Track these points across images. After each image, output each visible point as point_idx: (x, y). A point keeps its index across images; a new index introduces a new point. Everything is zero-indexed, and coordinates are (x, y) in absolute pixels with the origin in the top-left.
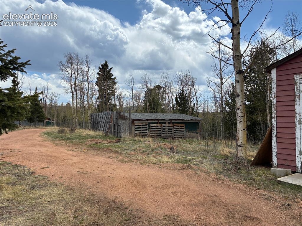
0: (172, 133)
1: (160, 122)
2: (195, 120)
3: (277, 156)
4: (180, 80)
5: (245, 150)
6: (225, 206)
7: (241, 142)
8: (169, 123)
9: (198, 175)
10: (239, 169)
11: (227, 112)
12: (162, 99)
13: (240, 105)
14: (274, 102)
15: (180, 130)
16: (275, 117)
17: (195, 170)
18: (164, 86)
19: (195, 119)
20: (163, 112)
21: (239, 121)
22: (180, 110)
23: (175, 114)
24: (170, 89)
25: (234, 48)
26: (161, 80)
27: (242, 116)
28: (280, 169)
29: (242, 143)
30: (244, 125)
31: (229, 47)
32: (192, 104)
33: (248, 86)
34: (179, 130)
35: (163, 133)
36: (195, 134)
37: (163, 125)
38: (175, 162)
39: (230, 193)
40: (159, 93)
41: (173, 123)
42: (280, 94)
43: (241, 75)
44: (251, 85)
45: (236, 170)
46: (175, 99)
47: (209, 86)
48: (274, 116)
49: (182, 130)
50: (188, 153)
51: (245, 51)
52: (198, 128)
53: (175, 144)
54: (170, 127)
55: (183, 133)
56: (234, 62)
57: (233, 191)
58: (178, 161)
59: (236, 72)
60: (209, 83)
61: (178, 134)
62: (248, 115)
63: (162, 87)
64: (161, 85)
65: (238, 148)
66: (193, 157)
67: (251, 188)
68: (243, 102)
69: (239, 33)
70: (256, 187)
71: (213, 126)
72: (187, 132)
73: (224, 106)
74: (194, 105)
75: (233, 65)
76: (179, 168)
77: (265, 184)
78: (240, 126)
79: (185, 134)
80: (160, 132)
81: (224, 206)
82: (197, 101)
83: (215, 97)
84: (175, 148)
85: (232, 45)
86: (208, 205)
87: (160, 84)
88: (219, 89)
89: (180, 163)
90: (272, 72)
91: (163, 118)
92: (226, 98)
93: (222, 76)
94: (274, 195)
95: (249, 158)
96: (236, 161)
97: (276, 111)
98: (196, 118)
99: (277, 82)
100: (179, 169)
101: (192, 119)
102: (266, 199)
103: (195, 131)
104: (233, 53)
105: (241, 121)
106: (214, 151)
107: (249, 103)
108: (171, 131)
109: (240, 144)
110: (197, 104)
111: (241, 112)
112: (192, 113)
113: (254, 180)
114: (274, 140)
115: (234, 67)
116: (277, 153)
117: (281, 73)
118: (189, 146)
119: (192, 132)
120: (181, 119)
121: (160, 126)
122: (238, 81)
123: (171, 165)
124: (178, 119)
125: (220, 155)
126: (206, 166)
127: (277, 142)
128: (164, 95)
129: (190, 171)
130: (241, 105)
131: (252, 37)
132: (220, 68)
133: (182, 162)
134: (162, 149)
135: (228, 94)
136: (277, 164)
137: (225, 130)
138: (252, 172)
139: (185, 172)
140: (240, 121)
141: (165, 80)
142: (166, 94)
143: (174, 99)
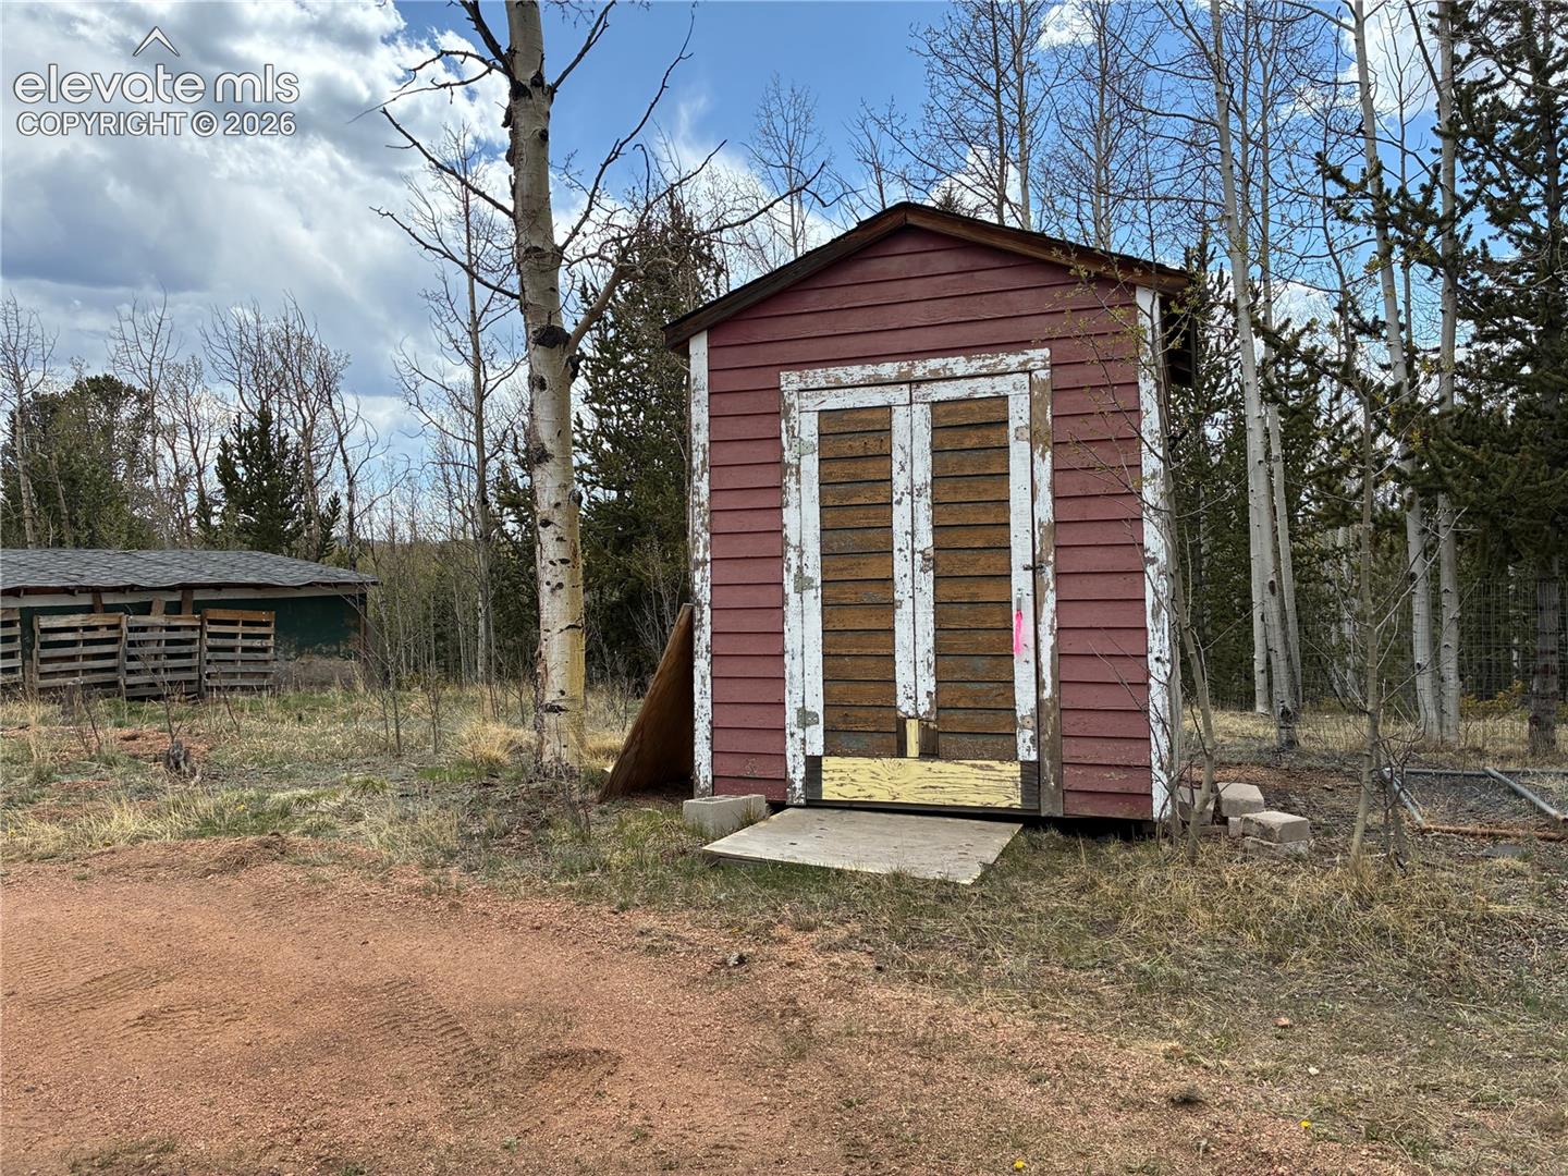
0: (195, 662)
1: (108, 600)
2: (336, 585)
3: (712, 739)
4: (245, 353)
5: (579, 727)
6: (452, 1026)
7: (558, 687)
8: (173, 609)
9: (321, 887)
10: (547, 824)
11: (509, 537)
12: (132, 464)
13: (553, 502)
14: (702, 492)
15: (248, 643)
16: (706, 562)
17: (305, 862)
18: (139, 386)
19: (332, 580)
20: (138, 538)
21: (548, 583)
22: (246, 527)
23: (215, 555)
24: (182, 403)
25: (520, 208)
26: (120, 344)
27: (563, 561)
28: (721, 799)
29: (563, 693)
30: (572, 603)
31: (500, 202)
32: (324, 499)
33: (609, 415)
34: (240, 642)
35: (133, 665)
36: (336, 662)
37: (128, 620)
38: (188, 835)
39: (484, 955)
40: (108, 430)
41: (199, 607)
42: (728, 454)
43: (558, 349)
44: (625, 408)
45: (527, 832)
46: (216, 463)
47: (414, 401)
48: (700, 556)
49: (257, 643)
50: (280, 769)
51: (575, 232)
52: (357, 629)
53: (203, 725)
54: (177, 628)
55: (266, 661)
56: (522, 282)
57: (501, 941)
58: (208, 827)
59: (534, 332)
60: (413, 386)
61: (230, 668)
62: (609, 554)
63: (131, 390)
64: (127, 379)
65: (546, 719)
66: (303, 792)
67: (588, 908)
68: (565, 487)
69: (544, 136)
70: (610, 901)
71: (443, 616)
72: (292, 655)
73: (495, 506)
74: (335, 501)
75: (517, 297)
76: (211, 867)
77: (654, 877)
78: (553, 608)
79: (275, 665)
80: (109, 663)
81: (445, 1029)
82: (351, 483)
83: (445, 459)
84: (202, 747)
85: (513, 193)
86: (359, 1041)
87: (110, 373)
88: (466, 420)
89: (216, 833)
90: (692, 351)
91: (130, 580)
92: (503, 468)
93: (482, 353)
94: (688, 925)
95: (596, 763)
96: (534, 786)
97: (712, 534)
98: (345, 575)
99: (716, 398)
100: (208, 872)
101: (317, 579)
102: (650, 949)
103: (338, 645)
104: (518, 235)
105: (560, 586)
106: (430, 749)
107: (614, 494)
108: (189, 655)
109: (554, 698)
110: (350, 497)
111: (560, 539)
112: (322, 550)
113: (606, 867)
114: (702, 666)
115: (524, 308)
116: (713, 728)
117: (731, 357)
118: (298, 729)
119: (319, 652)
120: (251, 579)
121: (110, 627)
122: (542, 380)
123: (157, 856)
124: (233, 579)
125: (462, 763)
126: (376, 830)
127: (712, 678)
128: (147, 442)
129: (276, 873)
130: (557, 505)
131: (604, 166)
132: (473, 312)
133: (235, 828)
134: (110, 763)
135: (516, 451)
136: (713, 777)
137: (497, 630)
138: (604, 830)
139: (242, 885)
140: (554, 583)
141: (147, 347)
142: (154, 433)
143: (212, 464)
